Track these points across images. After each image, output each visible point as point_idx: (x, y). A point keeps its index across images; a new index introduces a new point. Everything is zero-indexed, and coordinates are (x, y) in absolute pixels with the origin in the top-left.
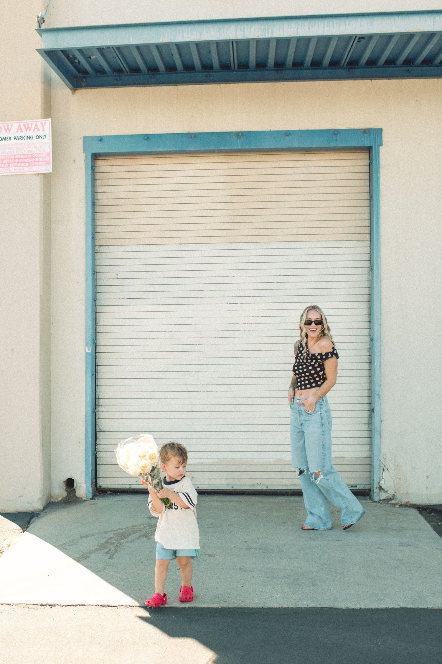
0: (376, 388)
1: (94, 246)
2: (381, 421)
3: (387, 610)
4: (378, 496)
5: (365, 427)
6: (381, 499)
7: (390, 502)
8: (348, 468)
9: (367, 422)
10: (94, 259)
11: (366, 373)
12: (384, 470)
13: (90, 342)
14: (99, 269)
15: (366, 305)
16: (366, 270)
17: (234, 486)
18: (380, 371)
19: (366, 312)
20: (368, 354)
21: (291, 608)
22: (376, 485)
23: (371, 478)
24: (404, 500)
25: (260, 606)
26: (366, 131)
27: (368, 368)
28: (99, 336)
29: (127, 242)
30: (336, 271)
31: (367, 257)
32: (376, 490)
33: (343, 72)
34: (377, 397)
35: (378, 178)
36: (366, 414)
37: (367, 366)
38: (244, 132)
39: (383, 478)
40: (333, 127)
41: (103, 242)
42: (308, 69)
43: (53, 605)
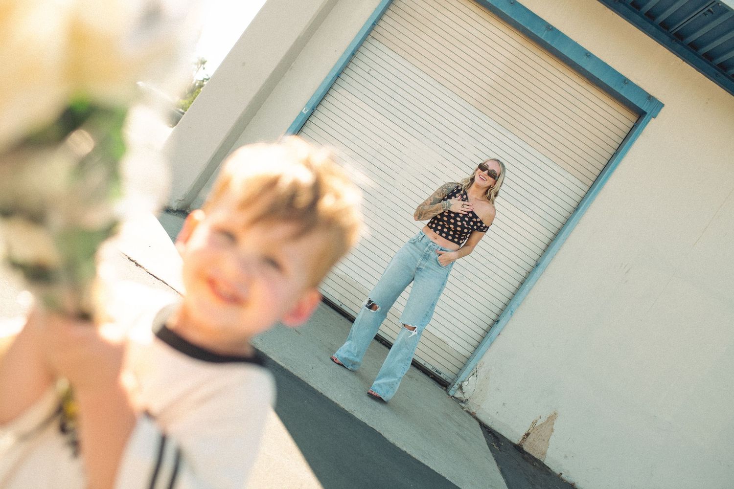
0: (514, 306)
1: (368, 33)
2: (499, 334)
3: (428, 468)
4: (453, 391)
5: (481, 332)
6: (456, 396)
7: (460, 404)
8: (445, 355)
9: (485, 328)
10: (361, 44)
11: (513, 289)
12: (473, 374)
13: (311, 106)
14: (359, 55)
15: (550, 235)
16: (570, 209)
17: (343, 305)
18: (527, 294)
19: (547, 241)
20: (524, 275)
21: (346, 410)
22: (459, 382)
23: (457, 376)
24: (473, 410)
25: (320, 390)
26: (650, 98)
27: (517, 287)
28: (321, 108)
29: (397, 49)
30: (547, 193)
31: (578, 199)
32: (456, 386)
33: (667, 39)
34: (509, 312)
35: (633, 141)
36: (490, 322)
37: (517, 284)
38: (555, 28)
39: (468, 380)
40: (627, 76)
41: (377, 36)
42: (640, 15)
43: (139, 265)
